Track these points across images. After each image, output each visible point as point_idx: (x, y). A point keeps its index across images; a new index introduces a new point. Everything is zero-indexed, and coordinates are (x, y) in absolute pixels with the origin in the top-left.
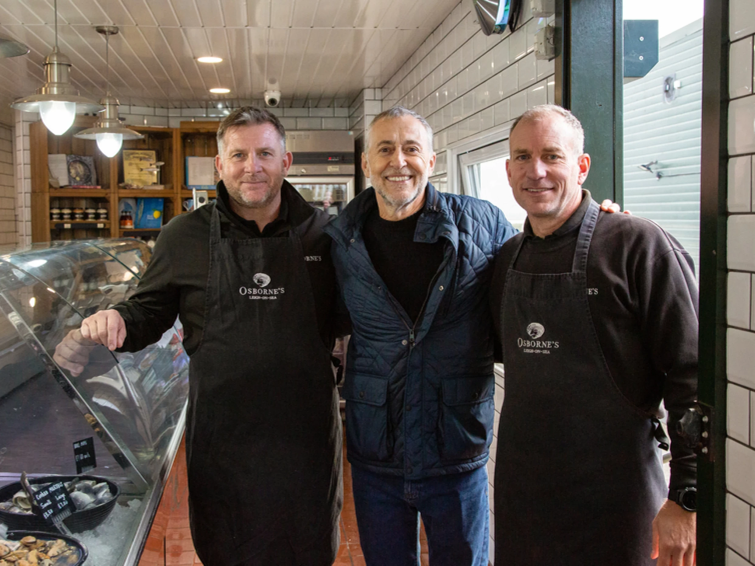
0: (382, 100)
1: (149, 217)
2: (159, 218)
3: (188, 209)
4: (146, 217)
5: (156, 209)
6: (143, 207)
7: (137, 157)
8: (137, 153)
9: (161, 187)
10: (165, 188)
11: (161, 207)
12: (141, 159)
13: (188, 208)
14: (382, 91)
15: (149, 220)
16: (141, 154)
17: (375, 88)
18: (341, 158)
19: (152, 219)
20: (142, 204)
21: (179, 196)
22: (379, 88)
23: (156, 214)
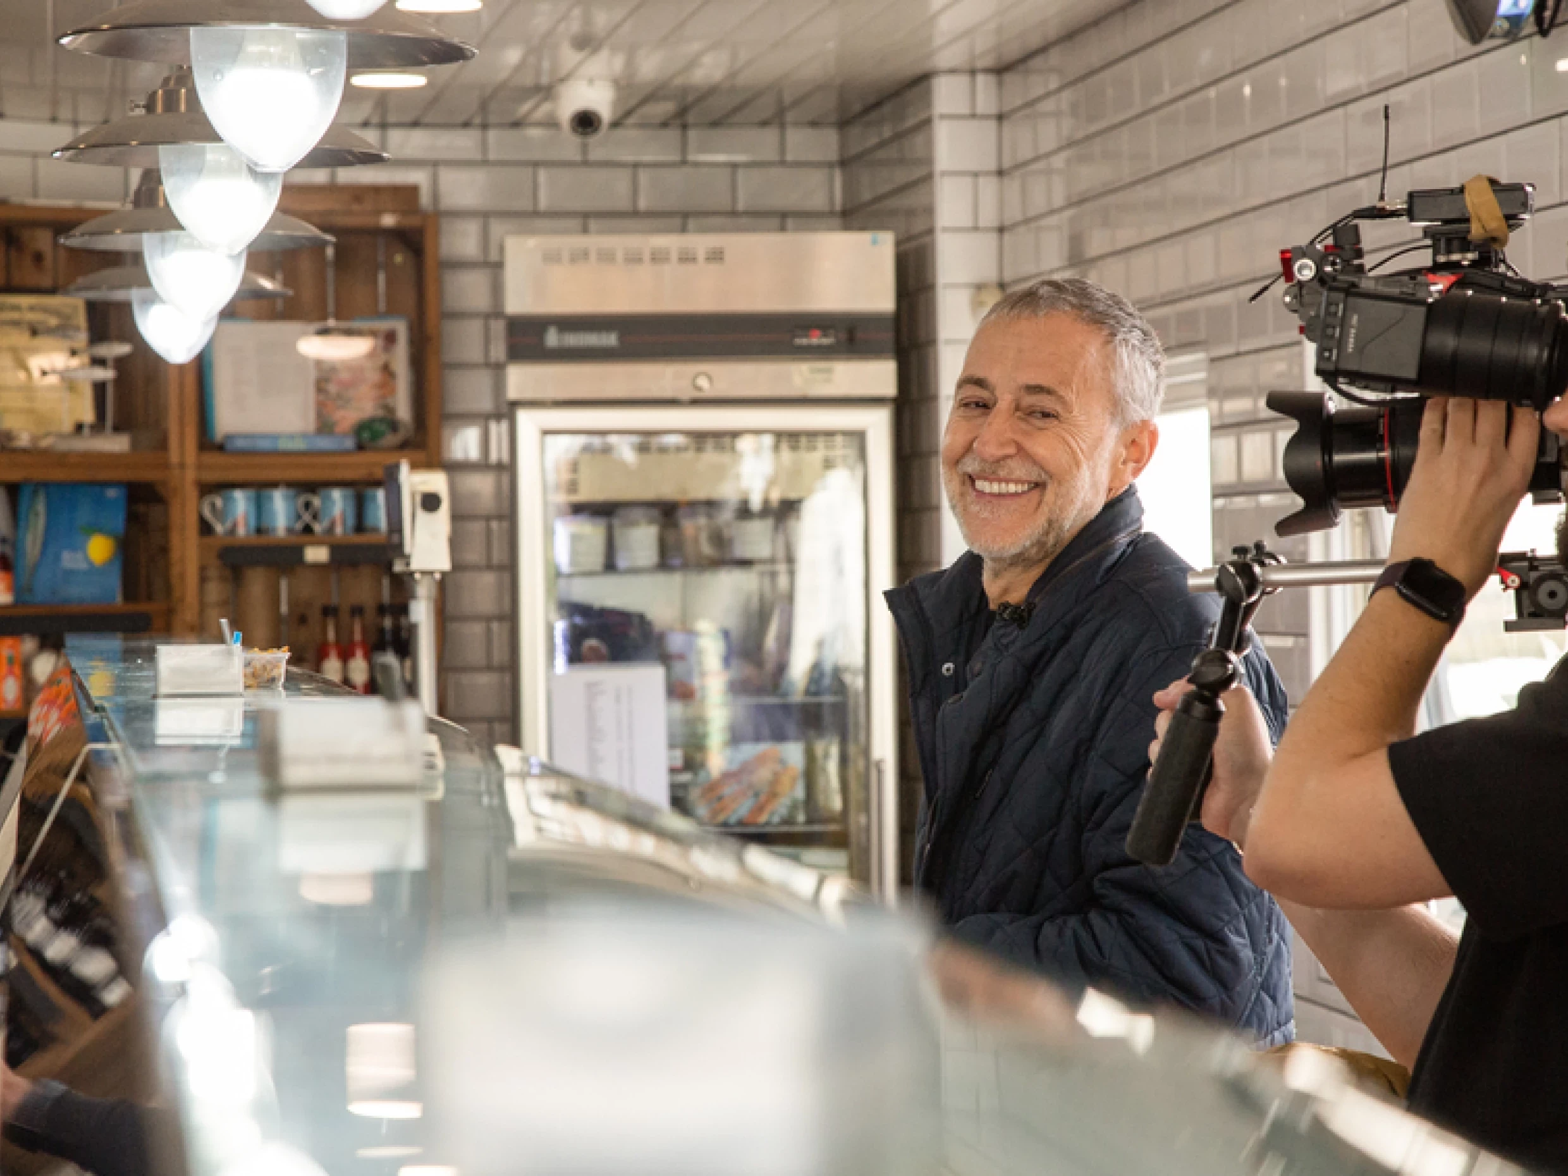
0: (1000, 117)
1: (69, 560)
2: (110, 562)
3: (219, 528)
4: (57, 558)
5: (95, 528)
6: (41, 522)
7: (16, 324)
8: (16, 308)
9: (117, 444)
10: (134, 445)
11: (118, 521)
12: (34, 332)
13: (223, 523)
14: (1000, 84)
15: (70, 573)
16: (32, 308)
17: (973, 72)
18: (843, 336)
19: (83, 566)
20: (41, 507)
21: (190, 475)
22: (987, 71)
23: (99, 549)
